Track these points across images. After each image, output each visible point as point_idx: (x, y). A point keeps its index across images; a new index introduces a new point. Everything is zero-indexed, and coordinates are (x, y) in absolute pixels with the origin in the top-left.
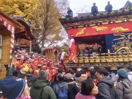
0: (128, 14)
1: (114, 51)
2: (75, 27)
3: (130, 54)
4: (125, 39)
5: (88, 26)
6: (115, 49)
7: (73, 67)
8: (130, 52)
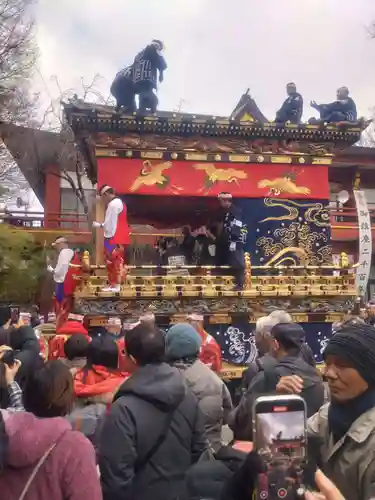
0: (313, 141)
1: (262, 259)
2: (130, 154)
3: (309, 271)
4: (297, 220)
5: (181, 157)
6: (268, 250)
8: (310, 264)
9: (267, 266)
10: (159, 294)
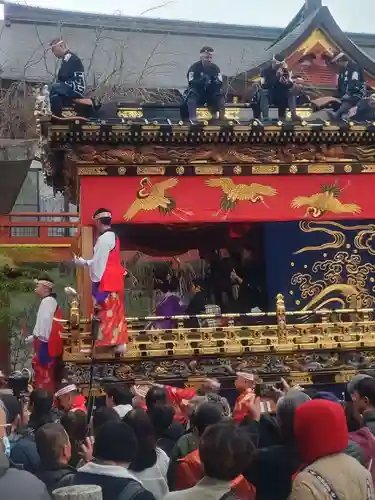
0: (361, 143)
1: (298, 302)
2: (122, 170)
3: (361, 314)
4: (343, 248)
5: (190, 171)
6: (305, 291)
7: (111, 377)
8: (363, 307)
9: (304, 311)
10: (170, 353)
